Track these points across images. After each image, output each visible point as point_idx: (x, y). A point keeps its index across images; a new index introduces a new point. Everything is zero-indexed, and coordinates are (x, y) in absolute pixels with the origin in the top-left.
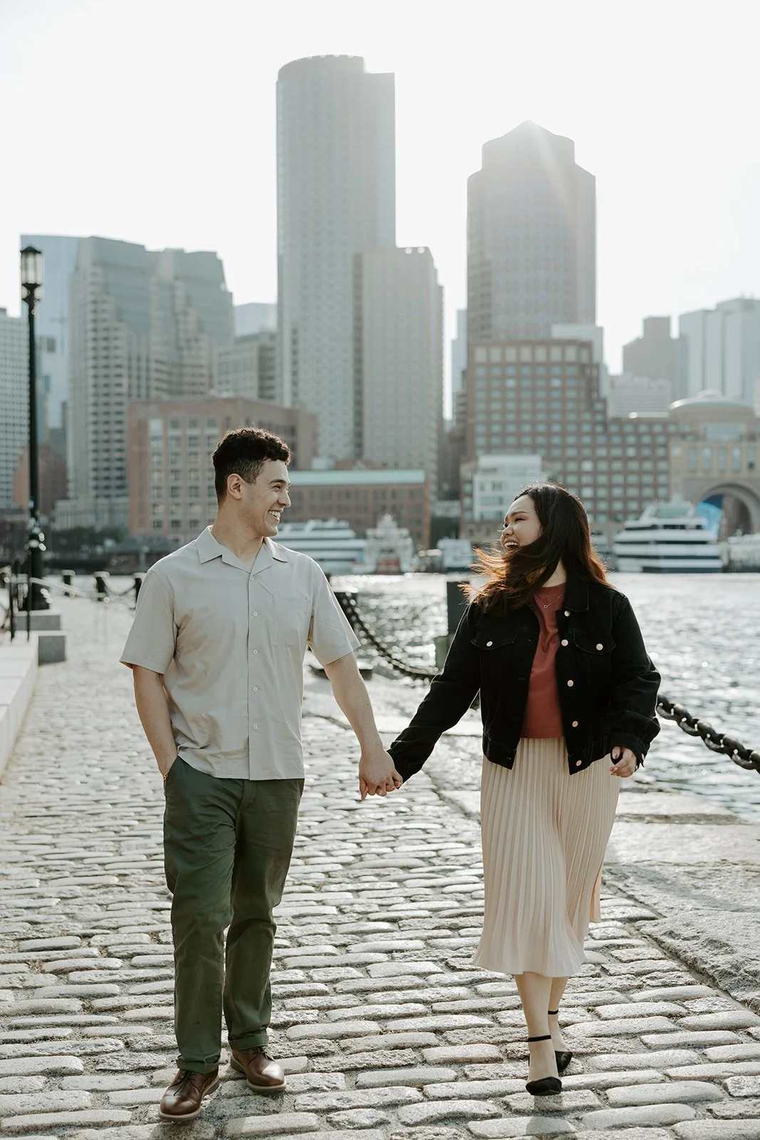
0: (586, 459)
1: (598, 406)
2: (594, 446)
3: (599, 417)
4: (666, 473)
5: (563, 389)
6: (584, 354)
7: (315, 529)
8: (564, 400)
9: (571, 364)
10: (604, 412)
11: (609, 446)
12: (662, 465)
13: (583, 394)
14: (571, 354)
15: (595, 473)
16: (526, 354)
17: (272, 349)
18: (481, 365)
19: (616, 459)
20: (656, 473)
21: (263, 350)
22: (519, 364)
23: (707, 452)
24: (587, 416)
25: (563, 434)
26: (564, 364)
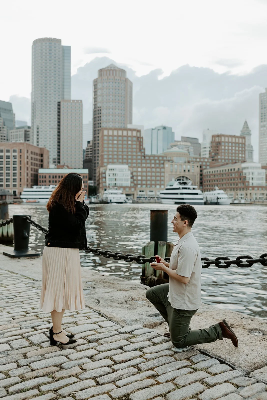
0: (139, 167)
1: (143, 151)
2: (141, 163)
3: (143, 154)
4: (164, 172)
5: (132, 145)
6: (138, 134)
7: (52, 188)
8: (132, 148)
9: (135, 137)
10: (144, 153)
11: (146, 163)
12: (163, 170)
13: (138, 147)
14: (134, 133)
15: (142, 172)
16: (120, 133)
17: (29, 131)
18: (106, 136)
19: (148, 167)
20: (160, 172)
21: (26, 131)
22: (118, 136)
23: (176, 166)
24: (139, 154)
25: (132, 159)
26: (132, 137)
